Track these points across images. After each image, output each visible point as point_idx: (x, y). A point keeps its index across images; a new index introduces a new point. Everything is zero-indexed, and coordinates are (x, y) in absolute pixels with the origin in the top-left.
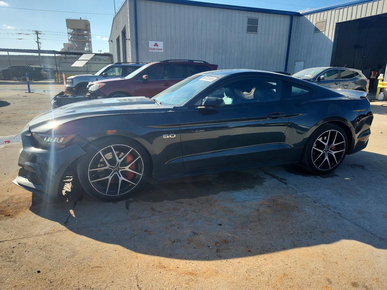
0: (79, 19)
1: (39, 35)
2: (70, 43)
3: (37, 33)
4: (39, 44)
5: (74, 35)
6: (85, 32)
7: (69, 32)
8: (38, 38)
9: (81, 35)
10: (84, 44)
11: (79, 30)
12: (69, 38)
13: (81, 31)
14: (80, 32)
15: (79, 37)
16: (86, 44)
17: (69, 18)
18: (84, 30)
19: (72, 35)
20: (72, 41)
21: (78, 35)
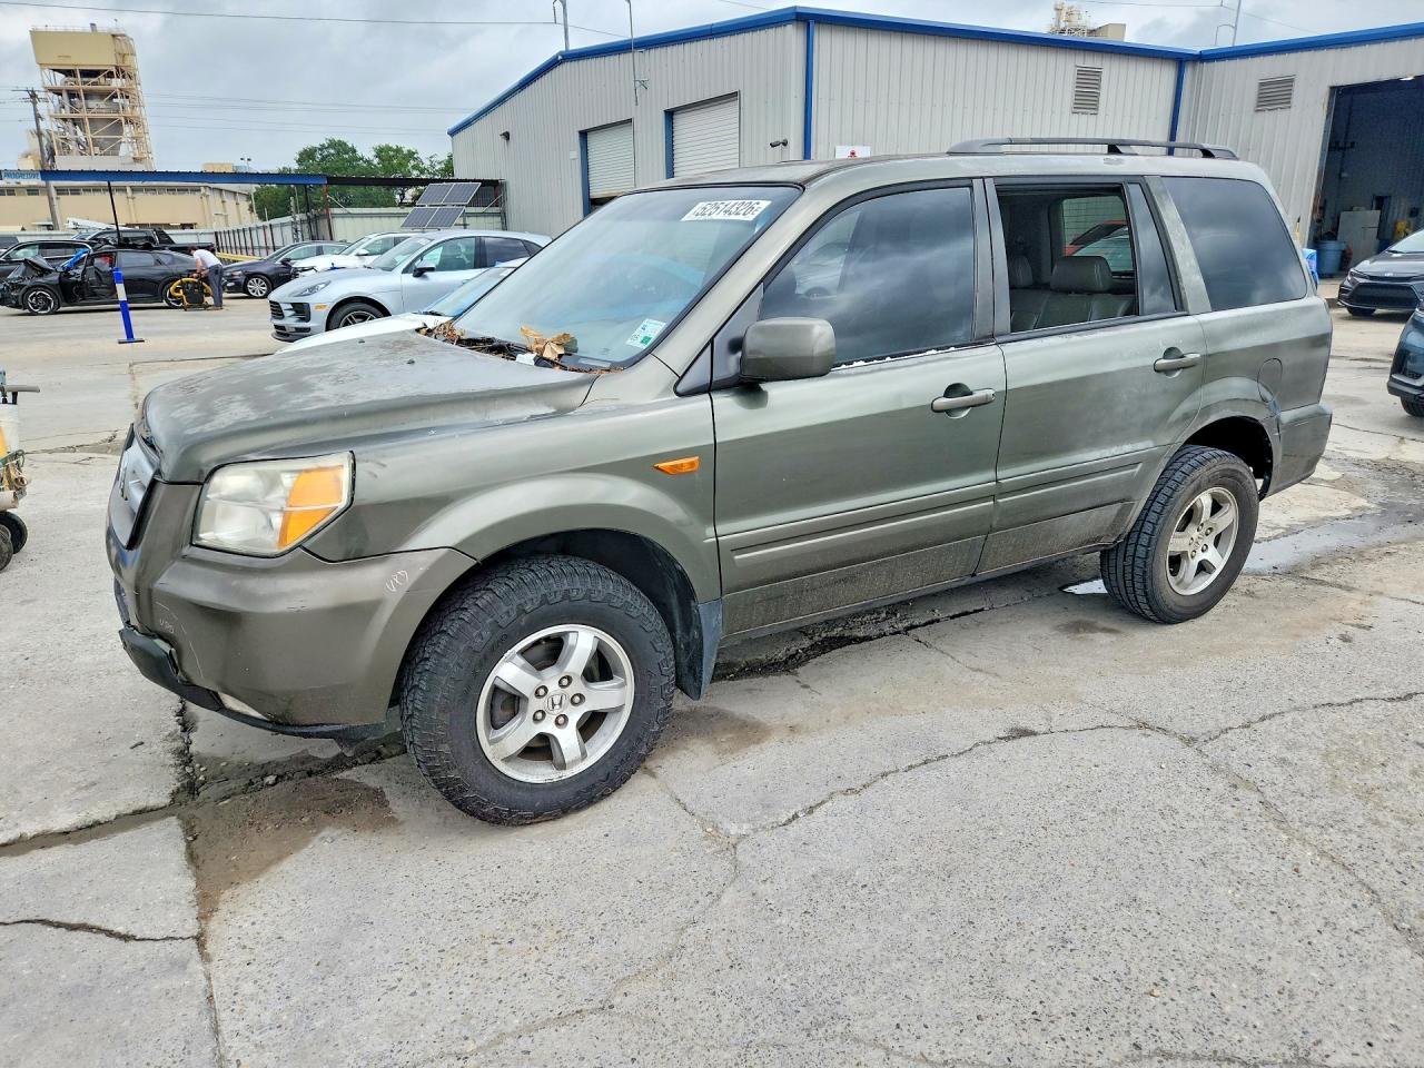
0: (89, 29)
2: (55, 129)
5: (72, 95)
6: (116, 83)
7: (48, 85)
9: (101, 96)
10: (117, 127)
11: (91, 73)
12: (52, 113)
13: (102, 80)
14: (93, 84)
15: (92, 104)
16: (126, 129)
17: (41, 27)
18: (110, 75)
19: (65, 95)
20: (65, 120)
21: (88, 95)
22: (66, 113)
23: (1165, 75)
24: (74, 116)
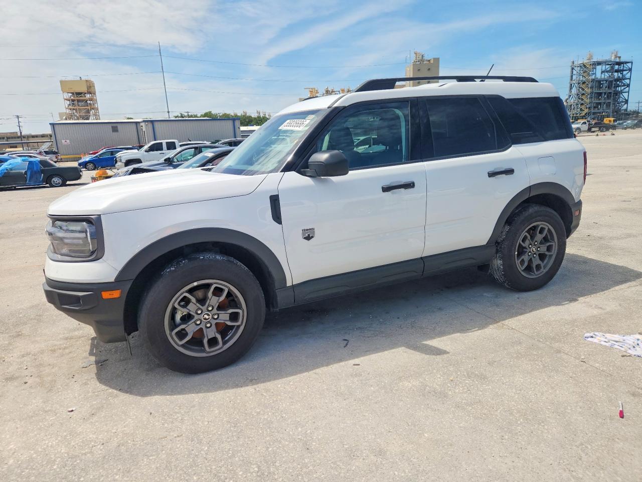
0: (79, 79)
1: (20, 119)
2: (68, 112)
3: (18, 117)
4: (21, 128)
5: (73, 100)
6: (88, 96)
7: (65, 98)
8: (19, 122)
9: (82, 101)
10: (88, 112)
11: (79, 94)
12: (67, 107)
13: (83, 96)
14: (80, 97)
15: (80, 103)
16: (91, 113)
17: (64, 79)
18: (86, 93)
19: (71, 101)
20: (71, 109)
21: (78, 101)
22: (70, 107)
23: (134, 126)
24: (74, 108)
